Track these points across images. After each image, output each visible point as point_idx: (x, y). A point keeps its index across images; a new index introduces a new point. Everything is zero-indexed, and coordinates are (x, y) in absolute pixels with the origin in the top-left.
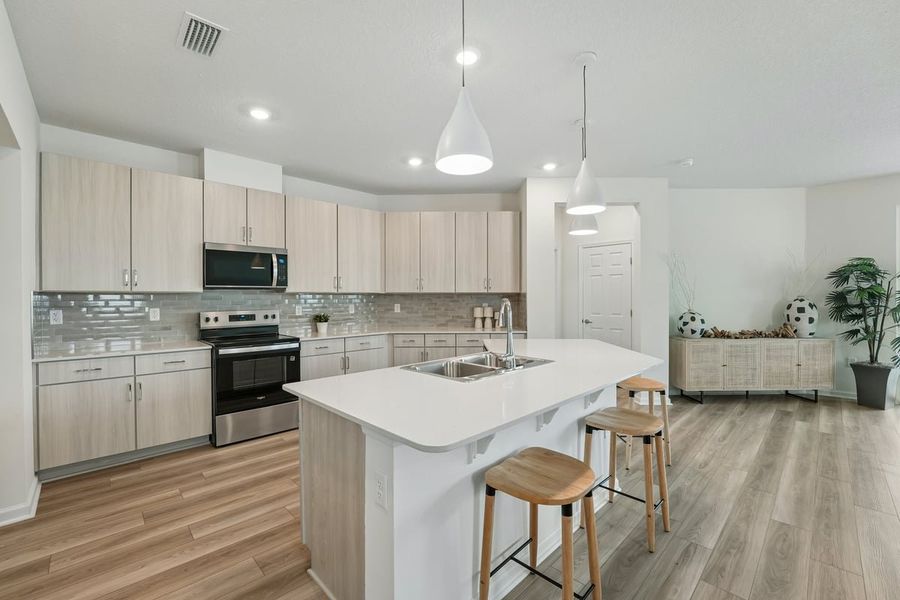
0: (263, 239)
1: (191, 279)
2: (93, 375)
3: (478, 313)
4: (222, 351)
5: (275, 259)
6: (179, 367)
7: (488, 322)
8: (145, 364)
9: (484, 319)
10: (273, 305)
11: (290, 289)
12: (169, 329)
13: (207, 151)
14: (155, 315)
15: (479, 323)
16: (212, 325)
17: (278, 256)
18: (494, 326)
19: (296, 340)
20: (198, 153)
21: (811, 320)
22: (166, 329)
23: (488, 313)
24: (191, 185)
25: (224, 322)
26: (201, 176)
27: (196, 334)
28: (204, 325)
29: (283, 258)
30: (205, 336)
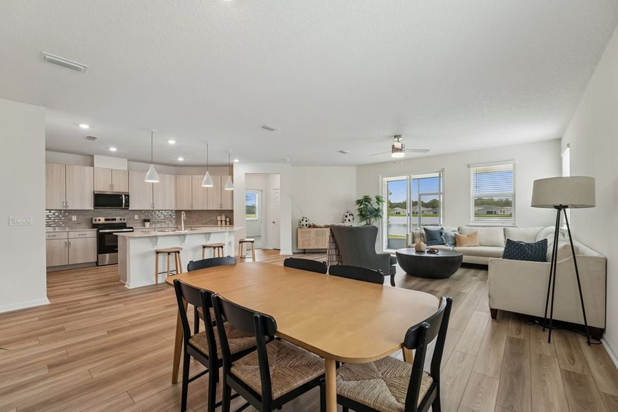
0: (119, 188)
1: (88, 205)
2: (53, 238)
3: (219, 218)
4: (101, 231)
5: (123, 196)
6: (85, 236)
7: (224, 222)
8: (72, 235)
9: (221, 221)
10: (124, 215)
11: (131, 208)
12: (80, 224)
13: (95, 156)
14: (74, 218)
15: (219, 223)
16: (97, 222)
17: (125, 196)
18: (226, 224)
19: (132, 228)
20: (92, 157)
21: (349, 221)
22: (78, 224)
23: (223, 218)
24: (88, 169)
25: (102, 220)
26: (93, 166)
27: (91, 226)
28: (94, 222)
29: (127, 196)
30: (94, 226)
